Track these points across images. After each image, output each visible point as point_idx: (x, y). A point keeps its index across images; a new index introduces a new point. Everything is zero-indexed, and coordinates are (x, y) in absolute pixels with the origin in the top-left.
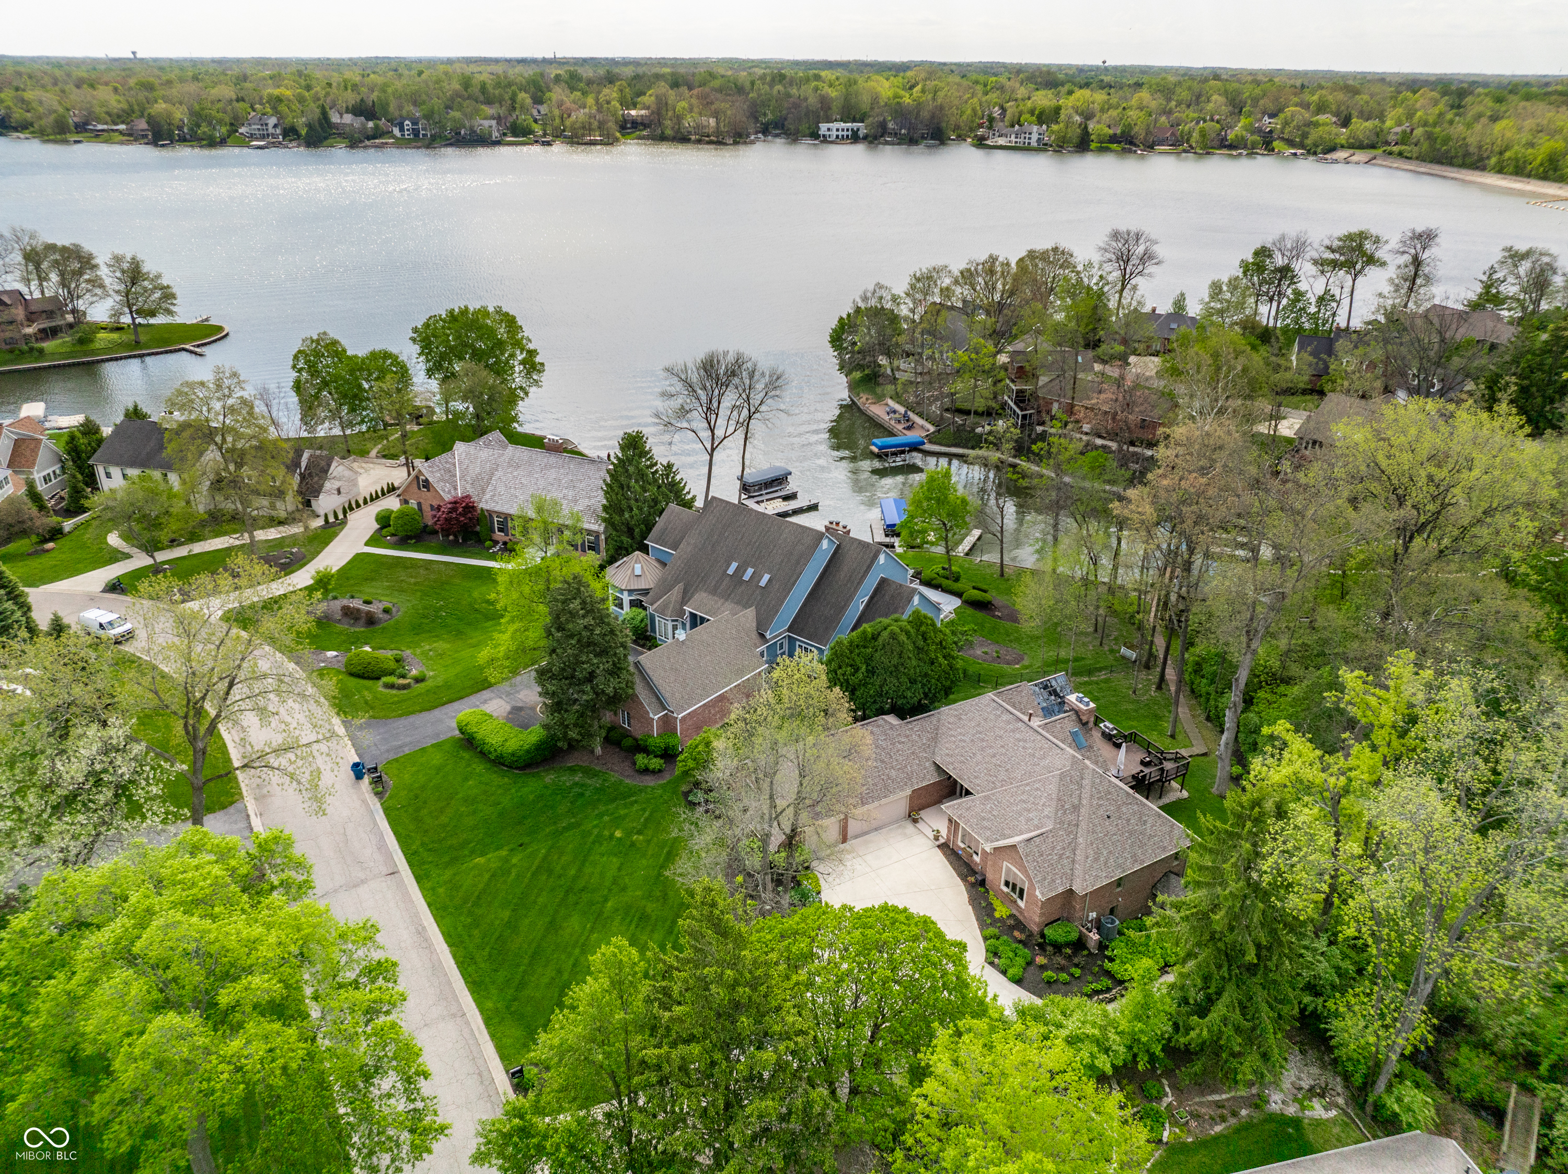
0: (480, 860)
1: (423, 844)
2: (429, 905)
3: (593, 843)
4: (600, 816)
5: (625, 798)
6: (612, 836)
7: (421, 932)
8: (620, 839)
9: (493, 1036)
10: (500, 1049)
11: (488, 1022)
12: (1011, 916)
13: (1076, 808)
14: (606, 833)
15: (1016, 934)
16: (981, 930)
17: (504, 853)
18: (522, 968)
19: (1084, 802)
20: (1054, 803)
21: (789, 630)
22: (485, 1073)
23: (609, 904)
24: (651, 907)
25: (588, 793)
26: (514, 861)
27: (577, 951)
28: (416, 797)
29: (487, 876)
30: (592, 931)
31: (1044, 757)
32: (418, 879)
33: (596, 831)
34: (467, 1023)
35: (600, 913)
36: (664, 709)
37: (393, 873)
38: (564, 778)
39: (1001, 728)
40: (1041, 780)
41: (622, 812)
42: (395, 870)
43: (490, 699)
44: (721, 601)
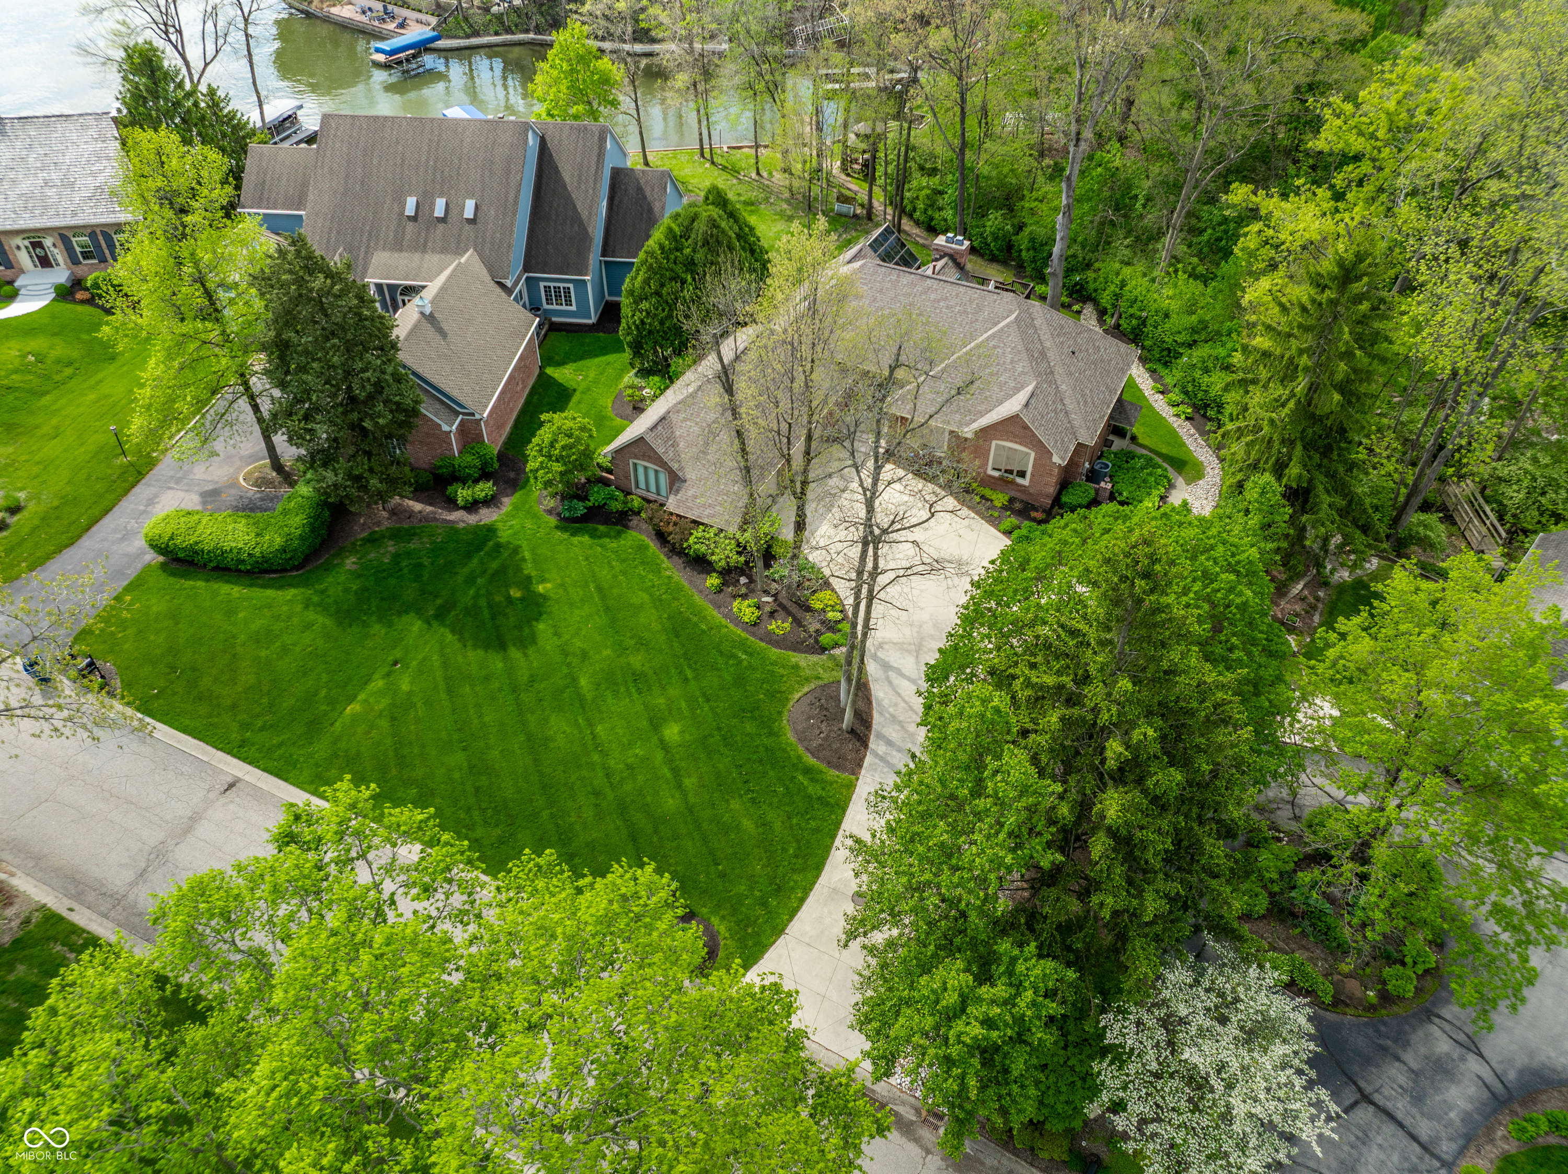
0: (352, 709)
1: (245, 726)
3: (493, 618)
4: (470, 580)
5: (479, 549)
6: (510, 600)
8: (522, 600)
12: (1012, 500)
13: (1043, 354)
14: (498, 598)
15: (1033, 514)
16: (996, 527)
17: (378, 683)
18: (545, 814)
19: (1048, 344)
20: (1024, 355)
21: (526, 269)
23: (583, 682)
24: (637, 661)
25: (426, 561)
26: (405, 687)
27: (596, 757)
28: (173, 668)
29: (384, 723)
30: (591, 725)
31: (979, 309)
32: (279, 774)
33: (483, 602)
35: (581, 699)
36: (457, 414)
37: (231, 786)
38: (372, 556)
39: (908, 295)
40: (993, 336)
41: (495, 565)
42: (230, 780)
43: (156, 496)
44: (417, 257)
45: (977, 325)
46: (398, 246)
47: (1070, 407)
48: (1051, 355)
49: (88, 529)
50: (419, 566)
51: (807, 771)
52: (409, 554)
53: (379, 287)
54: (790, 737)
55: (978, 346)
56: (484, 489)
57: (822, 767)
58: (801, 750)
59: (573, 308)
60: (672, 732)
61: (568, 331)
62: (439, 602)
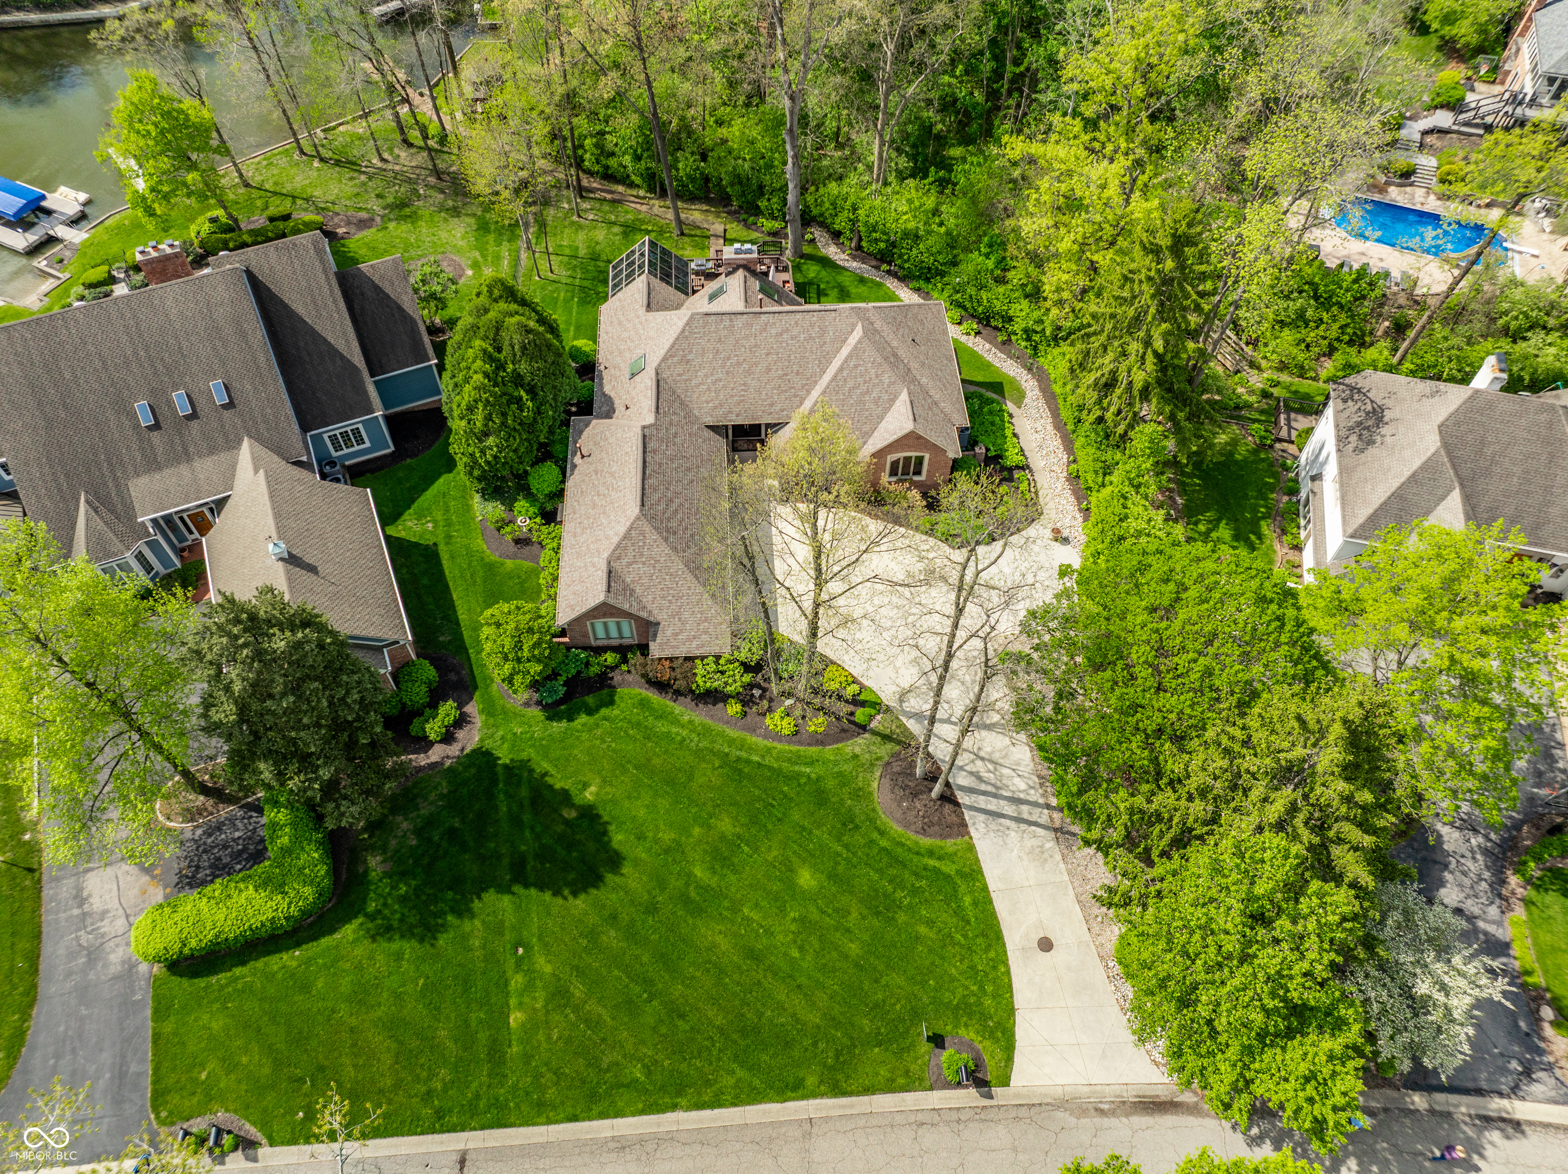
0: (516, 1018)
2: (574, 1118)
3: (570, 851)
4: (516, 821)
5: (493, 782)
6: (567, 822)
7: (621, 1145)
8: (580, 818)
9: (868, 1091)
10: (890, 1087)
11: (837, 1091)
13: (895, 355)
14: (560, 828)
17: (517, 981)
19: (895, 344)
21: (304, 429)
22: (920, 1117)
23: (698, 873)
24: (726, 825)
25: (455, 823)
26: (546, 969)
28: (299, 1080)
29: (558, 1017)
30: (736, 912)
32: (500, 1124)
33: (547, 840)
34: (827, 1119)
35: (709, 891)
36: (379, 649)
37: (462, 1162)
38: (393, 843)
39: (747, 337)
40: (850, 356)
41: (524, 792)
42: (456, 1157)
43: (80, 889)
44: (184, 469)
45: (827, 348)
46: (153, 465)
47: (937, 397)
48: (901, 353)
49: (34, 969)
50: (452, 833)
51: (931, 853)
52: (430, 822)
53: (154, 521)
54: (896, 829)
55: (841, 369)
56: (447, 710)
57: (939, 842)
58: (913, 836)
59: (368, 444)
60: (806, 878)
61: (372, 471)
62: (506, 861)
